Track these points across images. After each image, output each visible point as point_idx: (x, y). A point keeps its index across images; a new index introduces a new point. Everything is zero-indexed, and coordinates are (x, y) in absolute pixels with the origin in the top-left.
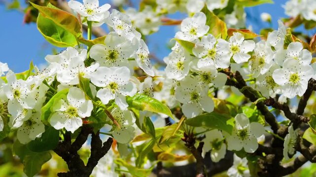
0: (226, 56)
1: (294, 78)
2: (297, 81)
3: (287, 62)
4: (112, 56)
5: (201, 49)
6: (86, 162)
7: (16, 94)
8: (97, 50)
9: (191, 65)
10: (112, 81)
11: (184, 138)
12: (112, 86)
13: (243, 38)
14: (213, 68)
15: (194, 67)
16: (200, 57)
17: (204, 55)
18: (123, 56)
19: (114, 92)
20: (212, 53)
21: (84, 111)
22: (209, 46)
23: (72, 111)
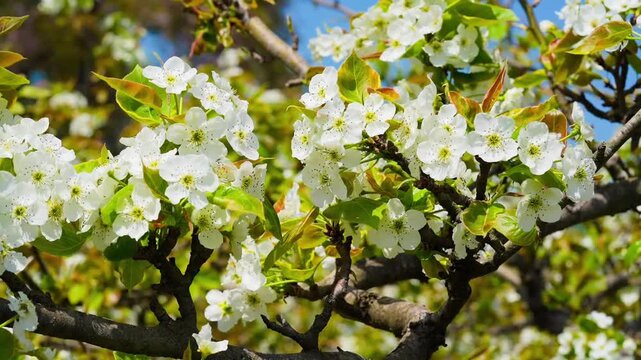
0: (356, 127)
1: (445, 152)
2: (447, 156)
3: (434, 132)
4: (197, 137)
5: (326, 118)
6: (183, 270)
7: (75, 192)
8: (176, 131)
9: (315, 140)
10: (186, 173)
11: (326, 231)
12: (187, 180)
13: (382, 101)
14: (338, 144)
15: (318, 142)
16: (325, 128)
17: (330, 126)
18: (211, 137)
19: (188, 188)
20: (339, 123)
21: (152, 212)
22: (335, 114)
23: (138, 213)
